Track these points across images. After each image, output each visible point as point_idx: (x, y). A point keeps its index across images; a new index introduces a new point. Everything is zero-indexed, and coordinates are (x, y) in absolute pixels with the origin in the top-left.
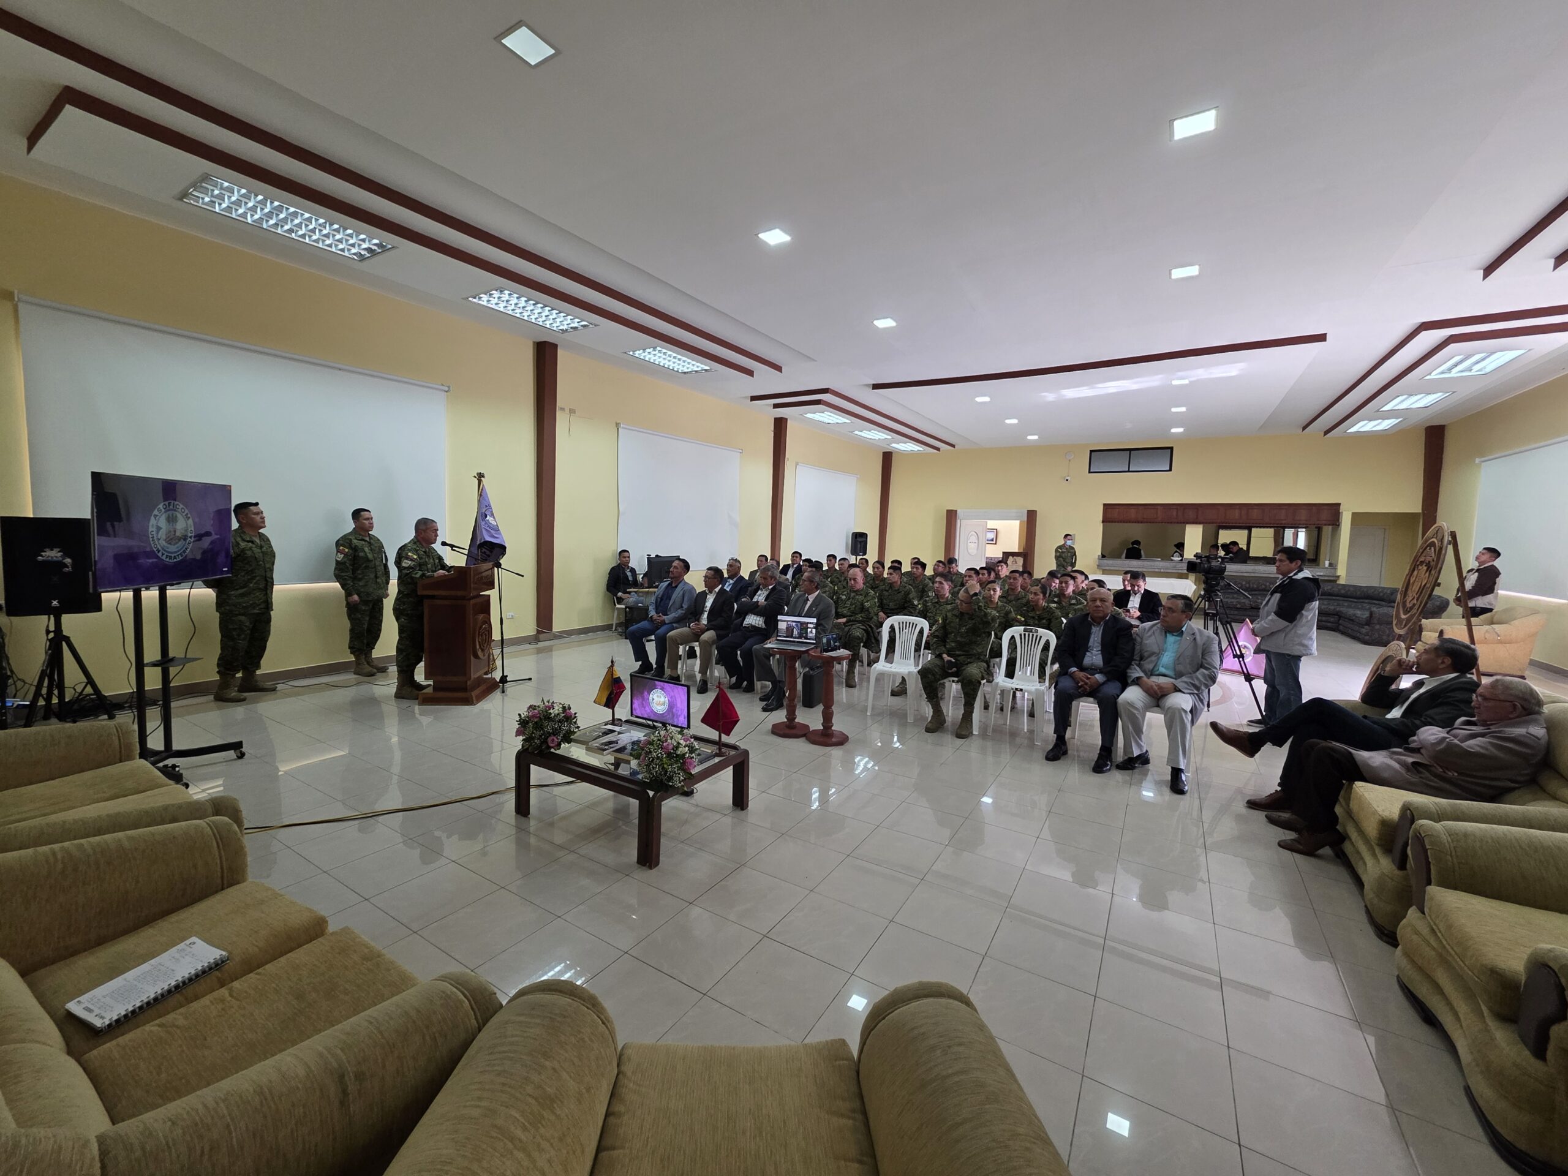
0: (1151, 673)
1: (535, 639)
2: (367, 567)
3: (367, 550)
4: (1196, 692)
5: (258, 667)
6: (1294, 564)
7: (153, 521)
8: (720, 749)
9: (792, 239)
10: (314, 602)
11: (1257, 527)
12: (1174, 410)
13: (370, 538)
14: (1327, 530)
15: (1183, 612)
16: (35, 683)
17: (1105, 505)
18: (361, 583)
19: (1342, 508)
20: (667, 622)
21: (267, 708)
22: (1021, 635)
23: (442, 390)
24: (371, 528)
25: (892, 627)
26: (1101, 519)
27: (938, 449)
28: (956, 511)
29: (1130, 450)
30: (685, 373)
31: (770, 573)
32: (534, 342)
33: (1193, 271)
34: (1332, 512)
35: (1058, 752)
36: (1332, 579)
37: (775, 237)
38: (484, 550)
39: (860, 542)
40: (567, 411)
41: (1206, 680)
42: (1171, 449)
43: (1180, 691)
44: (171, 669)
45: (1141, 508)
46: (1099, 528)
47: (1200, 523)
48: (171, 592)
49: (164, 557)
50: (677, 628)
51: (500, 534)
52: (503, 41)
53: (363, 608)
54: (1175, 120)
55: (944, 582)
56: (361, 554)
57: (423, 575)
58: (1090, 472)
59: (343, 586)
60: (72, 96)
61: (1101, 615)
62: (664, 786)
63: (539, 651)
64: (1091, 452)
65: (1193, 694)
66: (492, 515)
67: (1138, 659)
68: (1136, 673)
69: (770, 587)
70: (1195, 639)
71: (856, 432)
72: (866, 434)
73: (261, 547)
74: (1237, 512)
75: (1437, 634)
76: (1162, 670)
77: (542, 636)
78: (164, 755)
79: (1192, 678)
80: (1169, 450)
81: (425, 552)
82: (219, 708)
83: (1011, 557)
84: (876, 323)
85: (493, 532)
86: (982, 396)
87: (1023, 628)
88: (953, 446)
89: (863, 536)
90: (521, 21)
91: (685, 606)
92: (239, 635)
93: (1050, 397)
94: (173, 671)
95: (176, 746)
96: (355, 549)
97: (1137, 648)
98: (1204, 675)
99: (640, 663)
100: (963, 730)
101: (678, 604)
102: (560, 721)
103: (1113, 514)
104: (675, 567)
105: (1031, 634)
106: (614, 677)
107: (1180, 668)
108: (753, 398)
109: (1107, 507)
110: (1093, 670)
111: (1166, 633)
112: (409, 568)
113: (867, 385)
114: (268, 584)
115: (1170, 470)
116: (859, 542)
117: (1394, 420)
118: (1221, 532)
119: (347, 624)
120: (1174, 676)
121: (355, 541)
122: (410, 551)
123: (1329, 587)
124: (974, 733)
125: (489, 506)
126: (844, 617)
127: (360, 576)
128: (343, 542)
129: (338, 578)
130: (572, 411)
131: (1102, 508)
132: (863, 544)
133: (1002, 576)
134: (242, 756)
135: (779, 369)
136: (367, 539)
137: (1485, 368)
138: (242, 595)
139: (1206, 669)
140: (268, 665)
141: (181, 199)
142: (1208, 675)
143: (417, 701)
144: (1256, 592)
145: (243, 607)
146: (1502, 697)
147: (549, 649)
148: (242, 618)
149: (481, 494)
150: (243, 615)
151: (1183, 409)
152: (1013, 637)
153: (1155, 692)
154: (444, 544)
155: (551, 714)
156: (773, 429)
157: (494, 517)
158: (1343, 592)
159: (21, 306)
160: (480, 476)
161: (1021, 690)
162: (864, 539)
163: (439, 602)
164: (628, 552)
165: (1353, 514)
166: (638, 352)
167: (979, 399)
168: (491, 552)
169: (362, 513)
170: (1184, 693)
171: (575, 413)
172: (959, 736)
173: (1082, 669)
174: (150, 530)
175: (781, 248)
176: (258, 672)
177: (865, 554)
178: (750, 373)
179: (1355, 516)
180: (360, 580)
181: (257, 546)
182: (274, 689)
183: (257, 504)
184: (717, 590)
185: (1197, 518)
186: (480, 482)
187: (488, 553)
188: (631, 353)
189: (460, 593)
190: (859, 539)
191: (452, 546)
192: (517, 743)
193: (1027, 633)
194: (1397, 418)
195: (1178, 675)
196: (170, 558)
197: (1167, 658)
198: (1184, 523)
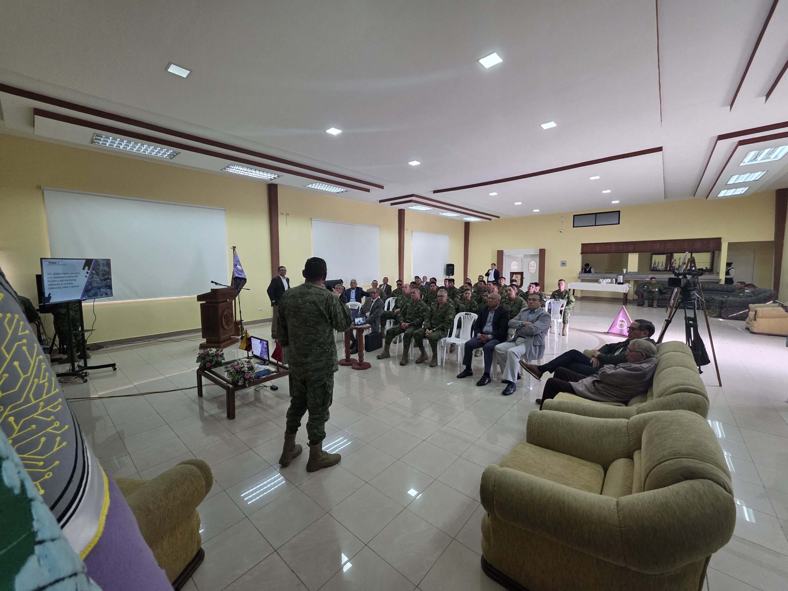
9: (342, 131)
12: (604, 192)
14: (716, 252)
17: (582, 244)
19: (722, 240)
23: (222, 210)
26: (580, 252)
27: (490, 219)
29: (596, 214)
32: (267, 184)
34: (718, 242)
35: (465, 374)
36: (716, 281)
37: (334, 131)
38: (237, 281)
39: (450, 269)
40: (285, 214)
42: (619, 212)
45: (602, 245)
46: (580, 256)
51: (244, 273)
52: (168, 71)
58: (574, 227)
60: (35, 112)
61: (492, 306)
62: (236, 385)
64: (574, 216)
66: (240, 265)
72: (445, 214)
74: (658, 245)
78: (83, 368)
84: (410, 163)
86: (493, 192)
87: (465, 313)
88: (499, 217)
95: (88, 366)
100: (433, 364)
103: (587, 249)
109: (583, 245)
110: (487, 333)
113: (432, 191)
115: (619, 224)
123: (712, 286)
125: (238, 261)
130: (287, 214)
131: (580, 246)
134: (115, 369)
135: (382, 187)
137: (777, 155)
141: (91, 143)
149: (235, 256)
151: (609, 191)
156: (398, 215)
158: (720, 288)
159: (45, 191)
160: (234, 248)
163: (206, 305)
165: (729, 243)
166: (309, 185)
167: (491, 194)
168: (241, 281)
171: (289, 215)
173: (482, 333)
177: (453, 274)
179: (730, 245)
185: (635, 249)
186: (234, 250)
187: (239, 282)
188: (307, 186)
189: (214, 300)
190: (450, 267)
194: (746, 187)
198: (627, 252)
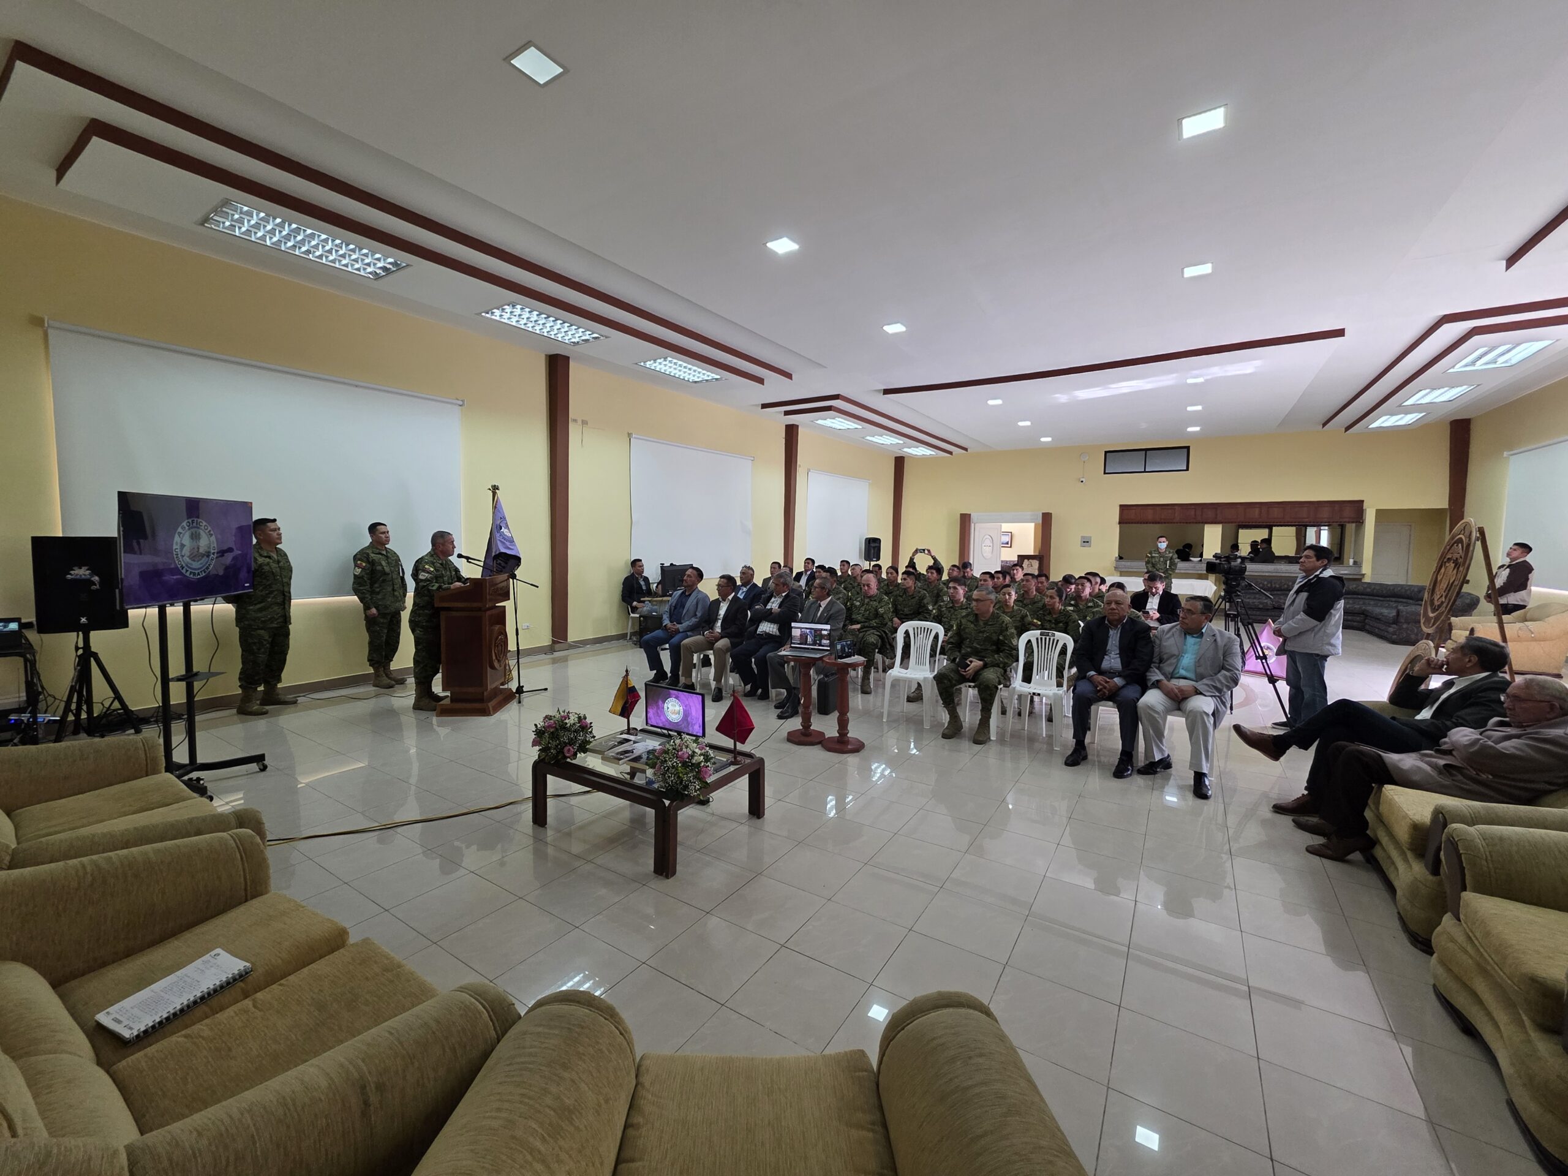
0: (1171, 676)
1: (551, 649)
2: (384, 581)
3: (384, 563)
4: (1217, 694)
5: (279, 680)
6: (1320, 562)
7: (177, 539)
8: (735, 758)
9: (800, 247)
10: (333, 615)
11: (1278, 526)
12: (1189, 409)
13: (387, 552)
14: (1350, 528)
15: (1203, 613)
16: (65, 699)
17: (1121, 506)
18: (379, 597)
19: (1365, 505)
20: (681, 630)
21: (289, 721)
22: (1037, 639)
23: (456, 404)
24: (388, 541)
25: (907, 633)
26: (1118, 521)
27: (950, 453)
28: (970, 515)
29: (1146, 450)
30: (696, 382)
31: (782, 580)
32: (546, 355)
33: (1206, 269)
34: (1357, 508)
35: (1078, 757)
36: (1357, 577)
37: (783, 246)
38: (499, 561)
39: (874, 548)
40: (580, 422)
41: (1228, 682)
42: (1188, 448)
43: (1201, 694)
44: (195, 683)
45: (1158, 508)
46: (1117, 529)
47: (1219, 523)
48: (195, 608)
49: (188, 574)
50: (691, 636)
51: (515, 545)
52: (512, 62)
53: (382, 620)
54: (1183, 118)
55: (958, 587)
56: (379, 568)
57: (440, 587)
58: (1105, 473)
59: (361, 600)
60: (99, 128)
61: (1117, 617)
62: (680, 796)
63: (554, 661)
64: (1106, 452)
65: (1215, 696)
66: (507, 527)
67: (1157, 661)
68: (1155, 675)
69: (784, 594)
70: (1215, 640)
71: (868, 438)
72: (877, 439)
73: (279, 562)
74: (1257, 511)
75: (1468, 632)
76: (1183, 672)
77: (557, 646)
78: (189, 768)
79: (1213, 680)
80: (1186, 450)
81: (441, 564)
83: (1026, 561)
84: (886, 328)
85: (508, 544)
86: (995, 399)
87: (1040, 631)
88: (966, 449)
89: (877, 541)
90: (530, 42)
91: (699, 614)
92: (259, 649)
93: (1063, 398)
94: (197, 685)
95: (200, 759)
96: (372, 563)
97: (1156, 650)
98: (1225, 677)
99: (655, 671)
100: (980, 736)
101: (692, 612)
102: (575, 731)
103: (1130, 516)
104: (689, 576)
105: (1048, 638)
106: (629, 686)
107: (1201, 670)
108: (764, 406)
109: (1123, 508)
110: (1111, 674)
111: (1185, 634)
112: (426, 580)
113: (879, 391)
114: (286, 598)
115: (1187, 469)
116: (872, 547)
117: (1417, 414)
118: (1241, 531)
119: (365, 637)
120: (1194, 678)
121: (372, 555)
122: (427, 563)
123: (1354, 586)
124: (992, 738)
125: (503, 518)
126: (858, 623)
127: (378, 590)
128: (361, 557)
129: (356, 592)
130: (584, 423)
131: (1118, 510)
132: (876, 549)
133: (1017, 580)
134: (264, 768)
135: (789, 376)
136: (384, 553)
137: (1510, 359)
138: (261, 610)
139: (1228, 670)
140: (289, 678)
141: (202, 224)
142: (1230, 677)
143: (434, 713)
144: (1279, 593)
145: (264, 622)
146: (1538, 698)
147: (565, 659)
148: (262, 632)
149: (496, 506)
150: (262, 629)
151: (1199, 408)
152: (1029, 641)
153: (1176, 695)
154: (460, 556)
155: (566, 724)
156: (784, 436)
157: (509, 529)
158: (1368, 590)
159: (50, 331)
160: (495, 488)
161: (1039, 695)
162: (877, 545)
163: (454, 614)
164: (641, 560)
165: (1377, 510)
166: (648, 363)
167: (991, 402)
168: (506, 563)
169: (379, 527)
170: (1205, 696)
171: (587, 424)
172: (977, 742)
173: (1101, 672)
174: (175, 547)
175: (790, 256)
176: (279, 686)
177: (878, 559)
178: (761, 381)
179: (1381, 514)
180: (378, 593)
181: (274, 561)
182: (295, 702)
183: (275, 520)
184: (730, 597)
185: (1216, 518)
186: (494, 494)
187: (503, 564)
188: (642, 364)
189: (475, 605)
190: (873, 545)
191: (468, 558)
192: (534, 753)
193: (1044, 637)
194: (1421, 413)
195: (1199, 677)
196: (194, 574)
197: (1187, 660)
198: (1202, 523)
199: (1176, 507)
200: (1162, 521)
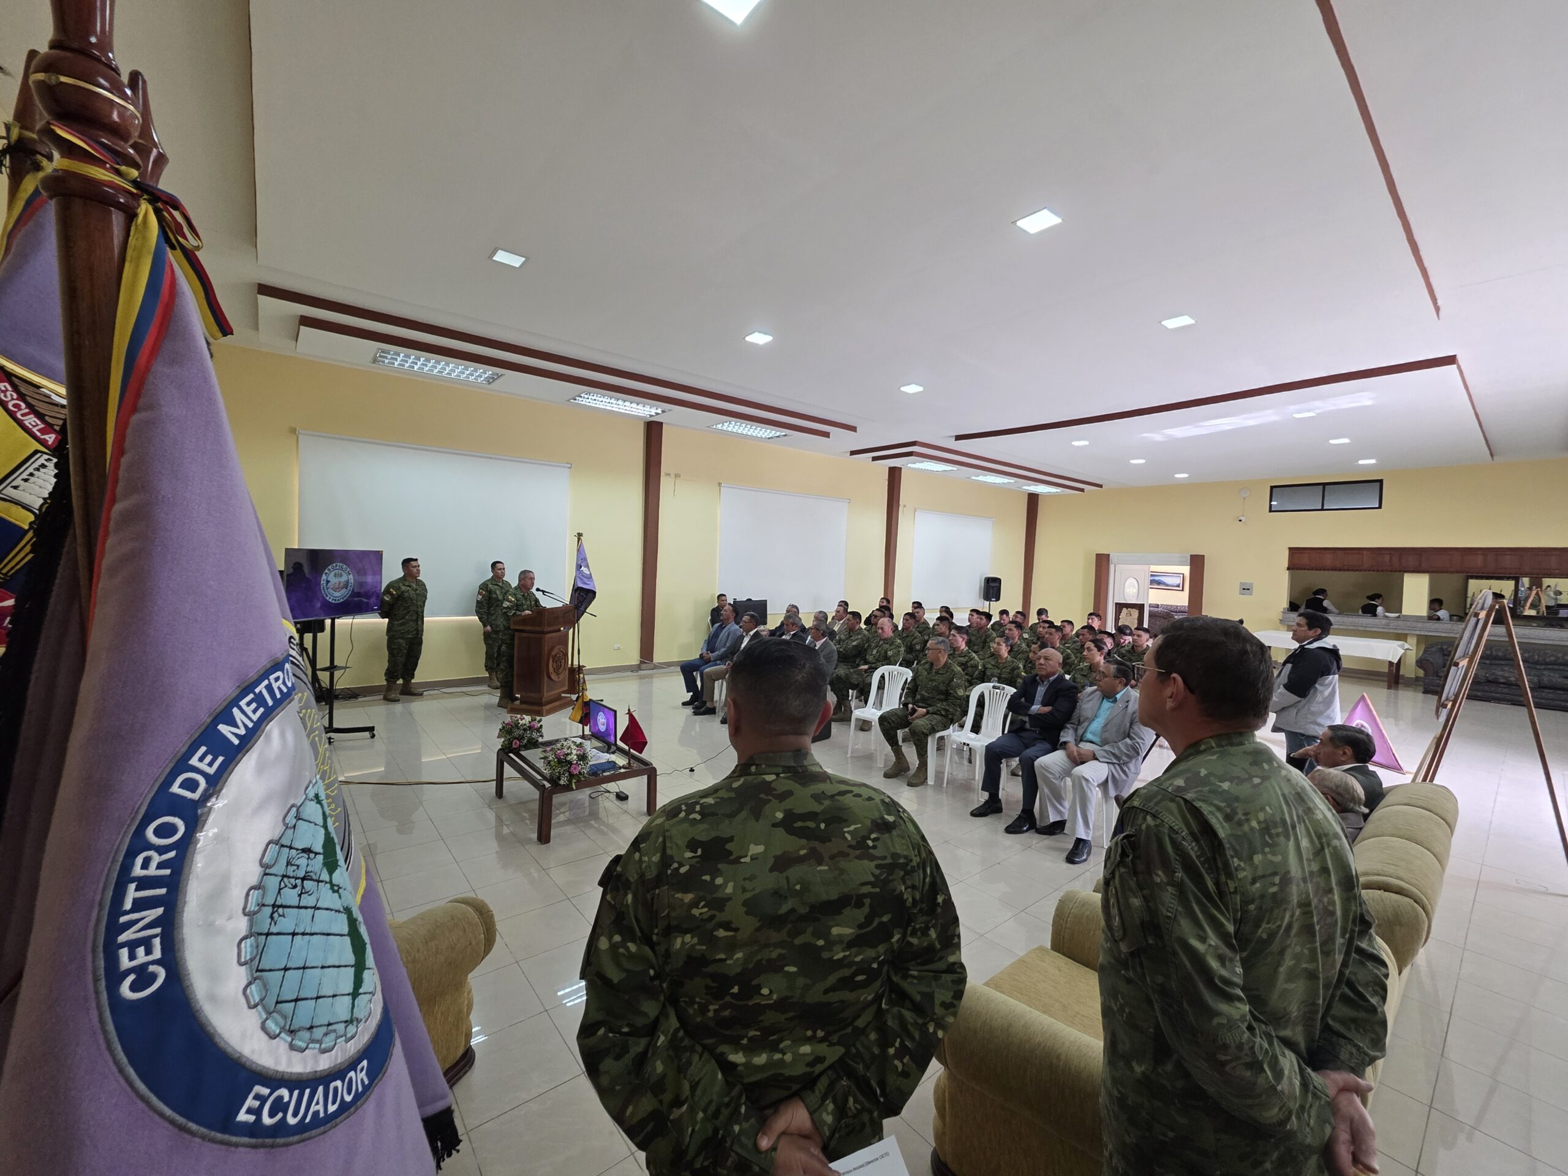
1: (638, 668)
2: (497, 606)
3: (498, 592)
4: (1115, 761)
5: (413, 676)
6: (1312, 631)
7: (324, 577)
8: (629, 763)
9: (774, 340)
12: (1332, 442)
13: (503, 583)
17: (1290, 549)
18: (493, 618)
20: (712, 659)
22: (988, 691)
23: (565, 467)
24: (504, 576)
26: (1287, 566)
27: (1082, 490)
28: (1108, 555)
29: (1324, 485)
30: (769, 438)
31: (791, 620)
32: (645, 422)
33: (1185, 321)
37: (759, 339)
40: (673, 475)
41: (1128, 751)
42: (1381, 482)
43: (1097, 759)
45: (1338, 552)
46: (1285, 575)
47: (1424, 572)
49: (330, 600)
50: (719, 665)
51: (592, 581)
52: (494, 258)
53: (494, 636)
54: (1015, 220)
56: (494, 596)
58: (1270, 511)
59: (480, 619)
60: (306, 321)
61: (1044, 673)
63: (641, 678)
64: (1272, 488)
65: (1113, 763)
66: (587, 566)
68: (1067, 736)
69: (792, 633)
70: (1127, 707)
71: (973, 478)
73: (416, 590)
76: (1089, 736)
77: (644, 666)
78: (328, 730)
79: (1113, 747)
80: (1379, 484)
81: (523, 596)
82: (385, 704)
83: (1124, 609)
85: (585, 580)
86: (1080, 439)
87: (993, 684)
88: (1100, 486)
89: (997, 581)
90: (496, 248)
91: (728, 645)
92: (398, 653)
96: (490, 592)
98: (1127, 745)
99: (691, 693)
100: (915, 779)
101: (723, 642)
103: (1302, 560)
104: (726, 611)
107: (1106, 735)
108: (853, 453)
109: (1293, 551)
111: (1103, 699)
112: (508, 608)
114: (420, 617)
115: (1380, 507)
116: (992, 588)
119: (483, 648)
120: (1100, 744)
121: (490, 586)
122: (510, 595)
127: (493, 612)
128: (484, 586)
129: (478, 613)
130: (677, 476)
131: (1287, 552)
132: (995, 589)
134: (373, 736)
136: (501, 584)
138: (401, 625)
139: (1131, 738)
140: (420, 676)
141: (374, 363)
142: (1131, 746)
143: (506, 710)
145: (402, 633)
147: (651, 677)
148: (401, 641)
150: (401, 638)
153: (1075, 758)
155: (519, 723)
159: (301, 437)
162: (997, 584)
166: (717, 426)
169: (497, 565)
170: (1100, 762)
171: (680, 477)
172: (910, 784)
174: (322, 582)
175: (769, 345)
176: (413, 681)
178: (827, 435)
180: (493, 615)
181: (413, 589)
182: (421, 695)
185: (1420, 566)
188: (714, 428)
190: (993, 585)
195: (1104, 742)
196: (335, 600)
197: (1096, 725)
199: (1365, 552)
200: (1345, 567)
